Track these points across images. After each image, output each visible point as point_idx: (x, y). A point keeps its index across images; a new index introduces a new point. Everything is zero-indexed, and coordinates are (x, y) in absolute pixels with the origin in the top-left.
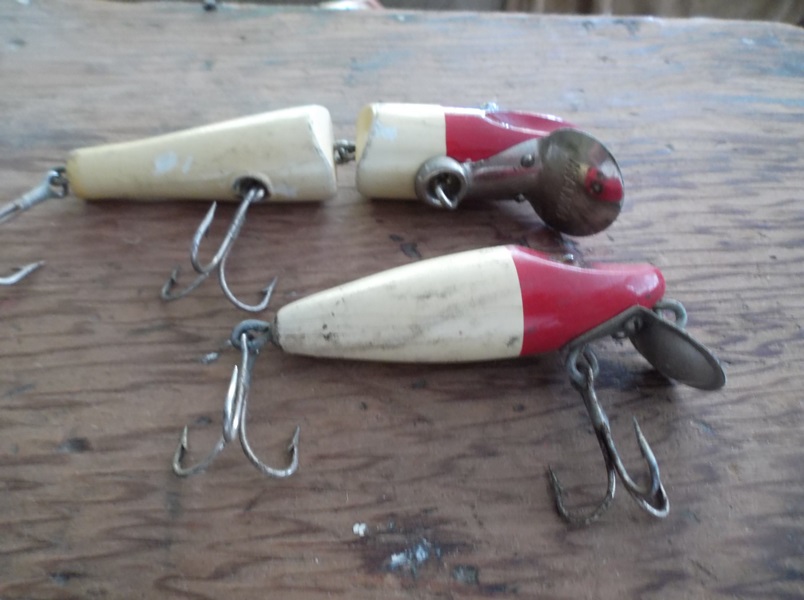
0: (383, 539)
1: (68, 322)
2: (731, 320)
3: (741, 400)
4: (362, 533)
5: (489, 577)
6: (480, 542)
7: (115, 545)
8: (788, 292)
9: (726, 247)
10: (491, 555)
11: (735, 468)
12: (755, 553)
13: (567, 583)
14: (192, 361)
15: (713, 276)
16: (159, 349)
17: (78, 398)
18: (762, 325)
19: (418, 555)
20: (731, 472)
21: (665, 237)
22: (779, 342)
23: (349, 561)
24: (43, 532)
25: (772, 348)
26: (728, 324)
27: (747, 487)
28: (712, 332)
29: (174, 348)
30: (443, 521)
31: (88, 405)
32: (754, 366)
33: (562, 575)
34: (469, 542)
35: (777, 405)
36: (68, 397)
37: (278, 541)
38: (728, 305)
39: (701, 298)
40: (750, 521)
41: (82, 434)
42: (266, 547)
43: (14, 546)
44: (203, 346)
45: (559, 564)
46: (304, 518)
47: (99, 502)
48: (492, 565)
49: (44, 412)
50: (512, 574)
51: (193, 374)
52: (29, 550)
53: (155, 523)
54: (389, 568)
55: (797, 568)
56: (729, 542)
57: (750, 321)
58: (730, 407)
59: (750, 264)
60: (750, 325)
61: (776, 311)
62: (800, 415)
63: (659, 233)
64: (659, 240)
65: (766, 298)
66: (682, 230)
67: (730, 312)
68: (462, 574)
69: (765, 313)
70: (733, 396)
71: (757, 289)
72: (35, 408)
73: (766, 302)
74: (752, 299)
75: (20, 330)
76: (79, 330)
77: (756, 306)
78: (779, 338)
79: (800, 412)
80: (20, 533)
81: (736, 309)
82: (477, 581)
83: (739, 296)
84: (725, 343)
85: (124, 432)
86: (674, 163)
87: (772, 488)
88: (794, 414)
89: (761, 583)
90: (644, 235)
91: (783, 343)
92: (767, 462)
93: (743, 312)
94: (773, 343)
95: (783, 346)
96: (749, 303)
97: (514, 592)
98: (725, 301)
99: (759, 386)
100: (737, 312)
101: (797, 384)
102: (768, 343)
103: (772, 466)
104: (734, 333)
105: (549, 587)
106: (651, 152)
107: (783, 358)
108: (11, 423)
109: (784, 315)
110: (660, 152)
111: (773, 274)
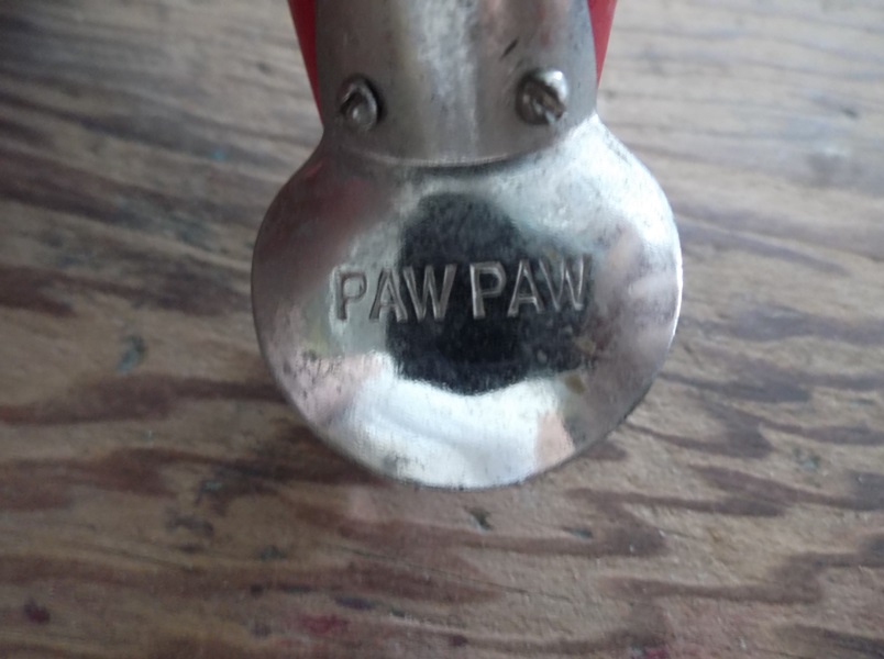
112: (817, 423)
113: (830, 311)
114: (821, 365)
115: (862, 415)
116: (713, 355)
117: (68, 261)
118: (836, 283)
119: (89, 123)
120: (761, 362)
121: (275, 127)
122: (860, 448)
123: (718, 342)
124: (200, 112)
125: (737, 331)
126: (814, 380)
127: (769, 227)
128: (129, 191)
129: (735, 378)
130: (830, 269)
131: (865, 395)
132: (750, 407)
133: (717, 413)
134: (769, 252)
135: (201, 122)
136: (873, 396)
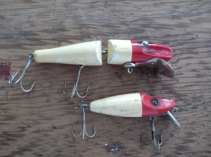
0: (110, 146)
1: (45, 99)
2: (190, 99)
3: (184, 120)
4: (107, 145)
5: (128, 153)
6: (127, 147)
7: (65, 146)
8: (207, 91)
9: (198, 76)
10: (129, 149)
11: (177, 134)
12: (174, 150)
13: (140, 154)
14: (73, 109)
15: (191, 86)
16: (65, 106)
17: (52, 117)
18: (197, 100)
19: (116, 149)
20: (176, 135)
21: (183, 72)
22: (198, 105)
23: (104, 150)
24: (53, 144)
25: (196, 107)
26: (189, 100)
27: (178, 138)
28: (184, 102)
29: (68, 106)
30: (121, 143)
31: (54, 119)
32: (190, 111)
33: (140, 153)
34: (125, 147)
35: (191, 121)
36: (50, 117)
37: (92, 146)
38: (191, 95)
39: (185, 92)
40: (176, 144)
41: (55, 125)
42: (90, 147)
43: (49, 146)
44: (74, 105)
45: (140, 151)
46: (97, 142)
47: (61, 139)
48: (129, 151)
49: (46, 121)
50: (132, 152)
51: (73, 112)
52: (51, 147)
53: (71, 143)
54: (111, 151)
55: (180, 153)
56: (171, 148)
57: (194, 99)
58: (181, 121)
59: (201, 82)
60: (194, 100)
61: (201, 96)
62: (194, 123)
63: (183, 71)
64: (182, 74)
65: (201, 92)
66: (189, 70)
67: (191, 97)
68: (123, 152)
69: (199, 97)
70: (183, 119)
71: (200, 90)
72: (44, 120)
73: (200, 94)
74: (197, 93)
75: (36, 101)
76: (48, 101)
77: (197, 95)
78: (199, 104)
79: (195, 122)
80: (49, 144)
81: (192, 96)
82: (125, 154)
83: (195, 92)
84: (186, 105)
85: (63, 125)
86: (195, 44)
87: (182, 138)
88: (193, 123)
89: (173, 155)
90: (178, 72)
91: (199, 105)
92: (184, 133)
93: (194, 97)
94: (197, 105)
95: (199, 106)
96: (196, 94)
97: (131, 155)
98: (191, 93)
99: (189, 116)
100: (192, 97)
101: (197, 116)
102: (196, 106)
103: (184, 134)
104: (189, 103)
105: (137, 155)
106: (190, 39)
107: (197, 109)
108: (41, 123)
109: (203, 97)
110: (193, 39)
111: (205, 85)
113: (172, 34)
114: (171, 40)
115: (174, 44)
116: (161, 40)
117: (105, 41)
118: (174, 31)
119: (102, 26)
120: (165, 40)
121: (118, 23)
122: (173, 47)
123: (161, 39)
124: (111, 22)
125: (163, 37)
126: (169, 41)
127: (167, 25)
128: (107, 33)
129: (163, 42)
130: (173, 29)
131: (174, 42)
135: (111, 24)
136: (175, 42)
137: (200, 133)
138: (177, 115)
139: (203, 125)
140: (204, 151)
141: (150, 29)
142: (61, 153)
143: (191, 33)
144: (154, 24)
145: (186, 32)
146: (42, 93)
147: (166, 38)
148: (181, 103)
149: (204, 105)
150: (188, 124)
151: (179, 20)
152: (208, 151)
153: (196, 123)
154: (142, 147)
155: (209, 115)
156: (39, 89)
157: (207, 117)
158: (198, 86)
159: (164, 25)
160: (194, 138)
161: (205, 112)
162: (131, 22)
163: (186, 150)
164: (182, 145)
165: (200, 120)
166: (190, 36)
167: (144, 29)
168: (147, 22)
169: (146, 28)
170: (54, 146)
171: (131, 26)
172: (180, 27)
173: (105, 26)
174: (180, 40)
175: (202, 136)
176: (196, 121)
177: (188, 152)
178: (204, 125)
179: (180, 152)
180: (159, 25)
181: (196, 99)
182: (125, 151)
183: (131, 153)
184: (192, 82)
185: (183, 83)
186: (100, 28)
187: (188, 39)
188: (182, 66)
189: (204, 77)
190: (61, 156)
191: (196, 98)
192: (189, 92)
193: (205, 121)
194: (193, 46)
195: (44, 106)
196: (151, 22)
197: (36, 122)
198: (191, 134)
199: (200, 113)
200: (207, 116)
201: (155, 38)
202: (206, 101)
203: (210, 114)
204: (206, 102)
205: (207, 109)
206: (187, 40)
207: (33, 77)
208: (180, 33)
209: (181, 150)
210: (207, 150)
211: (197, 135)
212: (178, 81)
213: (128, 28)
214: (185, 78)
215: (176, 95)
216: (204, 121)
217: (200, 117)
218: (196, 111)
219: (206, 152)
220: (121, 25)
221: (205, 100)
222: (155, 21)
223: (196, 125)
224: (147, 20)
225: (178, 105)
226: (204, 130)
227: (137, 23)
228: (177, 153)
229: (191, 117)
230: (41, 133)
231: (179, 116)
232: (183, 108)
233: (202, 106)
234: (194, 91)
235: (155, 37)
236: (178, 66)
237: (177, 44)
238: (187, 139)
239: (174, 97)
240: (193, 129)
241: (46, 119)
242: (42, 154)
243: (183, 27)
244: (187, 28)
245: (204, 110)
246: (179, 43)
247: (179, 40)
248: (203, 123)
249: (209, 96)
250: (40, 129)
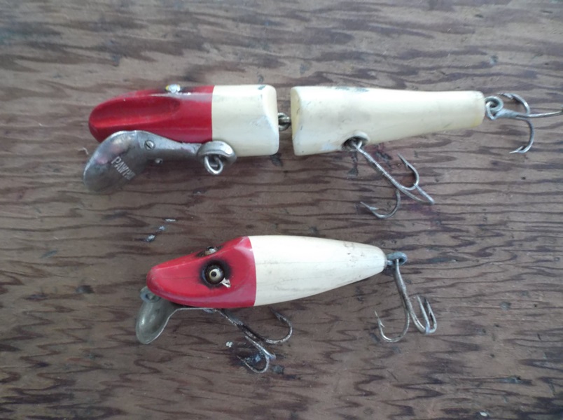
0: (241, 349)
1: (66, 208)
2: (471, 229)
3: (453, 286)
4: (230, 346)
5: (288, 371)
6: (287, 354)
7: (114, 343)
8: (520, 209)
9: (495, 166)
10: (292, 361)
12: (424, 370)
13: (325, 376)
14: (141, 240)
15: (475, 192)
16: (121, 230)
17: (82, 260)
18: (489, 234)
19: (256, 359)
21: (455, 155)
22: (494, 247)
23: (223, 358)
24: (80, 334)
25: (488, 251)
26: (467, 232)
28: (454, 237)
29: (129, 230)
31: (88, 265)
32: (471, 263)
33: (324, 372)
34: (282, 354)
35: (471, 290)
36: (76, 260)
37: (190, 347)
38: (474, 217)
39: (459, 209)
40: (426, 354)
41: (87, 283)
42: (184, 349)
43: (68, 341)
44: (146, 229)
46: (202, 336)
47: (103, 321)
48: (292, 366)
49: (66, 268)
50: (300, 370)
51: (143, 249)
52: (74, 343)
53: (130, 333)
55: (440, 378)
56: (411, 364)
57: (483, 230)
58: (444, 289)
59: (504, 183)
60: (482, 233)
61: (503, 223)
62: (482, 298)
63: (452, 152)
64: (450, 159)
65: (502, 212)
66: (470, 149)
67: (473, 223)
68: (276, 369)
69: (496, 225)
70: (449, 282)
71: (500, 205)
72: (60, 266)
73: (500, 215)
74: (493, 213)
75: (40, 212)
76: (73, 214)
77: (492, 219)
78: (496, 244)
79: (484, 295)
80: (68, 335)
81: (478, 221)
82: (283, 373)
83: (485, 210)
84: (460, 246)
85: (109, 283)
86: (491, 78)
87: (446, 338)
88: (479, 296)
89: (419, 384)
90: (441, 152)
91: (496, 248)
92: (450, 323)
93: (482, 223)
94: (490, 247)
95: (494, 250)
96: (489, 216)
97: (299, 379)
98: (474, 213)
99: (468, 278)
100: (478, 223)
101: (491, 277)
102: (487, 248)
103: (452, 326)
104: (469, 239)
105: (316, 377)
106: (477, 64)
107: (492, 259)
108: (50, 275)
109: (508, 227)
110: (484, 65)
111: (516, 193)
112: (419, 80)
113: (427, 49)
114: (423, 65)
115: (430, 77)
116: (395, 65)
117: (240, 59)
118: (431, 41)
119: (234, 20)
120: (407, 66)
121: (279, 13)
122: (429, 85)
123: (396, 61)
124: (259, 11)
125: (402, 57)
126: (419, 69)
127: (414, 25)
128: (249, 38)
129: (399, 70)
130: (430, 37)
131: (432, 72)
132: (402, 77)
133: (394, 79)
134: (417, 34)
135: (260, 14)
136: (434, 71)
137: (497, 326)
138: (433, 271)
139: (506, 303)
140: (508, 379)
141: (367, 34)
142: (102, 362)
143: (480, 50)
144: (377, 22)
145: (466, 47)
146: (59, 192)
147: (410, 59)
148: (445, 239)
149: (510, 248)
150: (463, 300)
151: (447, 14)
152: (519, 378)
153: (486, 298)
154: (331, 356)
155: (524, 276)
156: (51, 181)
157: (517, 282)
158: (495, 193)
159: (405, 25)
160: (478, 339)
161: (512, 266)
162: (314, 12)
163: (456, 372)
164: (446, 356)
165: (498, 290)
166: (477, 59)
167: (349, 32)
168: (359, 13)
169: (355, 29)
170: (80, 339)
171: (314, 23)
172: (449, 32)
173: (242, 20)
174: (449, 67)
175: (502, 336)
176: (487, 291)
177: (461, 377)
178: (509, 304)
179: (439, 376)
180: (391, 23)
181: (487, 230)
182: (281, 366)
183: (298, 371)
184: (477, 181)
185: (453, 183)
186: (230, 23)
187: (470, 64)
188: (453, 138)
189: (511, 169)
190: (101, 368)
191: (488, 227)
192: (469, 209)
193: (514, 292)
194: (485, 83)
195: (61, 228)
196: (371, 16)
197: (37, 270)
198: (471, 328)
199: (498, 270)
200: (518, 278)
201: (379, 59)
202: (517, 235)
203: (525, 274)
204: (515, 239)
205: (518, 259)
206: (468, 68)
207: (36, 146)
208: (448, 49)
209: (442, 372)
210: (515, 376)
211: (488, 331)
212: (438, 178)
213: (307, 28)
214: (459, 171)
215: (431, 217)
216: (509, 292)
217: (498, 282)
218: (487, 263)
219: (513, 382)
220: (286, 20)
221: (514, 233)
222: (381, 14)
223: (486, 302)
224: (358, 9)
225: (437, 244)
226: (509, 317)
227: (330, 17)
228: (430, 378)
229: (473, 280)
230: (47, 301)
231: (439, 276)
232: (451, 254)
233: (505, 250)
234: (483, 208)
235: (378, 55)
236: (439, 136)
237: (438, 76)
238: (460, 340)
239: (425, 220)
240: (479, 314)
241: (66, 264)
242: (47, 360)
243: (457, 33)
244: (469, 35)
245: (508, 262)
246: (444, 74)
247: (444, 67)
248: (505, 298)
249: (524, 222)
250: (46, 291)
